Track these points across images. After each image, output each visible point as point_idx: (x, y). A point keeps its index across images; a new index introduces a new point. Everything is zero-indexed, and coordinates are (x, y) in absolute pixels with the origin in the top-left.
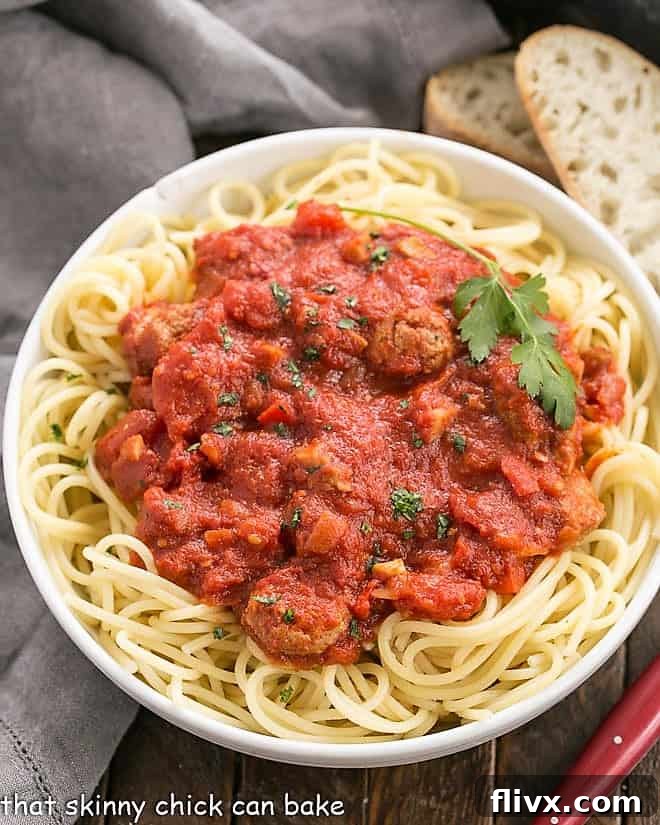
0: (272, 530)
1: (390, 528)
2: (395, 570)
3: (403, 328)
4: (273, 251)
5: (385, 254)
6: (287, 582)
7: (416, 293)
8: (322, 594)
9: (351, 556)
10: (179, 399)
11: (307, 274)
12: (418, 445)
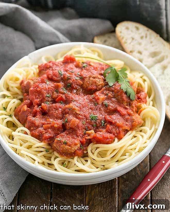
0: (60, 124)
1: (90, 123)
2: (92, 132)
3: (91, 79)
4: (58, 66)
5: (86, 66)
6: (64, 135)
7: (94, 72)
8: (73, 138)
9: (80, 129)
10: (36, 96)
11: (67, 69)
12: (96, 104)
